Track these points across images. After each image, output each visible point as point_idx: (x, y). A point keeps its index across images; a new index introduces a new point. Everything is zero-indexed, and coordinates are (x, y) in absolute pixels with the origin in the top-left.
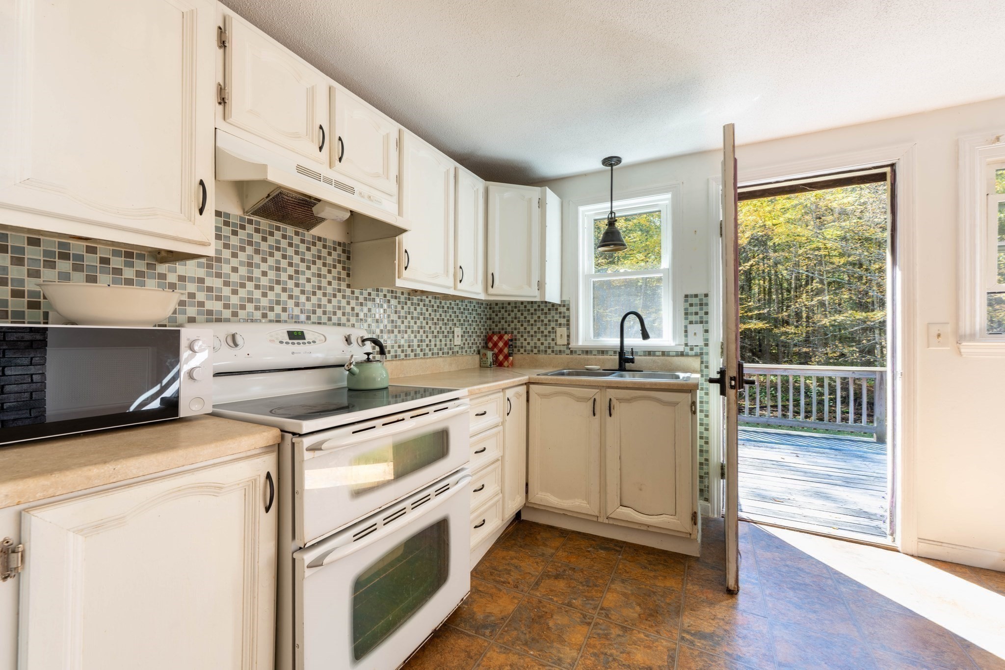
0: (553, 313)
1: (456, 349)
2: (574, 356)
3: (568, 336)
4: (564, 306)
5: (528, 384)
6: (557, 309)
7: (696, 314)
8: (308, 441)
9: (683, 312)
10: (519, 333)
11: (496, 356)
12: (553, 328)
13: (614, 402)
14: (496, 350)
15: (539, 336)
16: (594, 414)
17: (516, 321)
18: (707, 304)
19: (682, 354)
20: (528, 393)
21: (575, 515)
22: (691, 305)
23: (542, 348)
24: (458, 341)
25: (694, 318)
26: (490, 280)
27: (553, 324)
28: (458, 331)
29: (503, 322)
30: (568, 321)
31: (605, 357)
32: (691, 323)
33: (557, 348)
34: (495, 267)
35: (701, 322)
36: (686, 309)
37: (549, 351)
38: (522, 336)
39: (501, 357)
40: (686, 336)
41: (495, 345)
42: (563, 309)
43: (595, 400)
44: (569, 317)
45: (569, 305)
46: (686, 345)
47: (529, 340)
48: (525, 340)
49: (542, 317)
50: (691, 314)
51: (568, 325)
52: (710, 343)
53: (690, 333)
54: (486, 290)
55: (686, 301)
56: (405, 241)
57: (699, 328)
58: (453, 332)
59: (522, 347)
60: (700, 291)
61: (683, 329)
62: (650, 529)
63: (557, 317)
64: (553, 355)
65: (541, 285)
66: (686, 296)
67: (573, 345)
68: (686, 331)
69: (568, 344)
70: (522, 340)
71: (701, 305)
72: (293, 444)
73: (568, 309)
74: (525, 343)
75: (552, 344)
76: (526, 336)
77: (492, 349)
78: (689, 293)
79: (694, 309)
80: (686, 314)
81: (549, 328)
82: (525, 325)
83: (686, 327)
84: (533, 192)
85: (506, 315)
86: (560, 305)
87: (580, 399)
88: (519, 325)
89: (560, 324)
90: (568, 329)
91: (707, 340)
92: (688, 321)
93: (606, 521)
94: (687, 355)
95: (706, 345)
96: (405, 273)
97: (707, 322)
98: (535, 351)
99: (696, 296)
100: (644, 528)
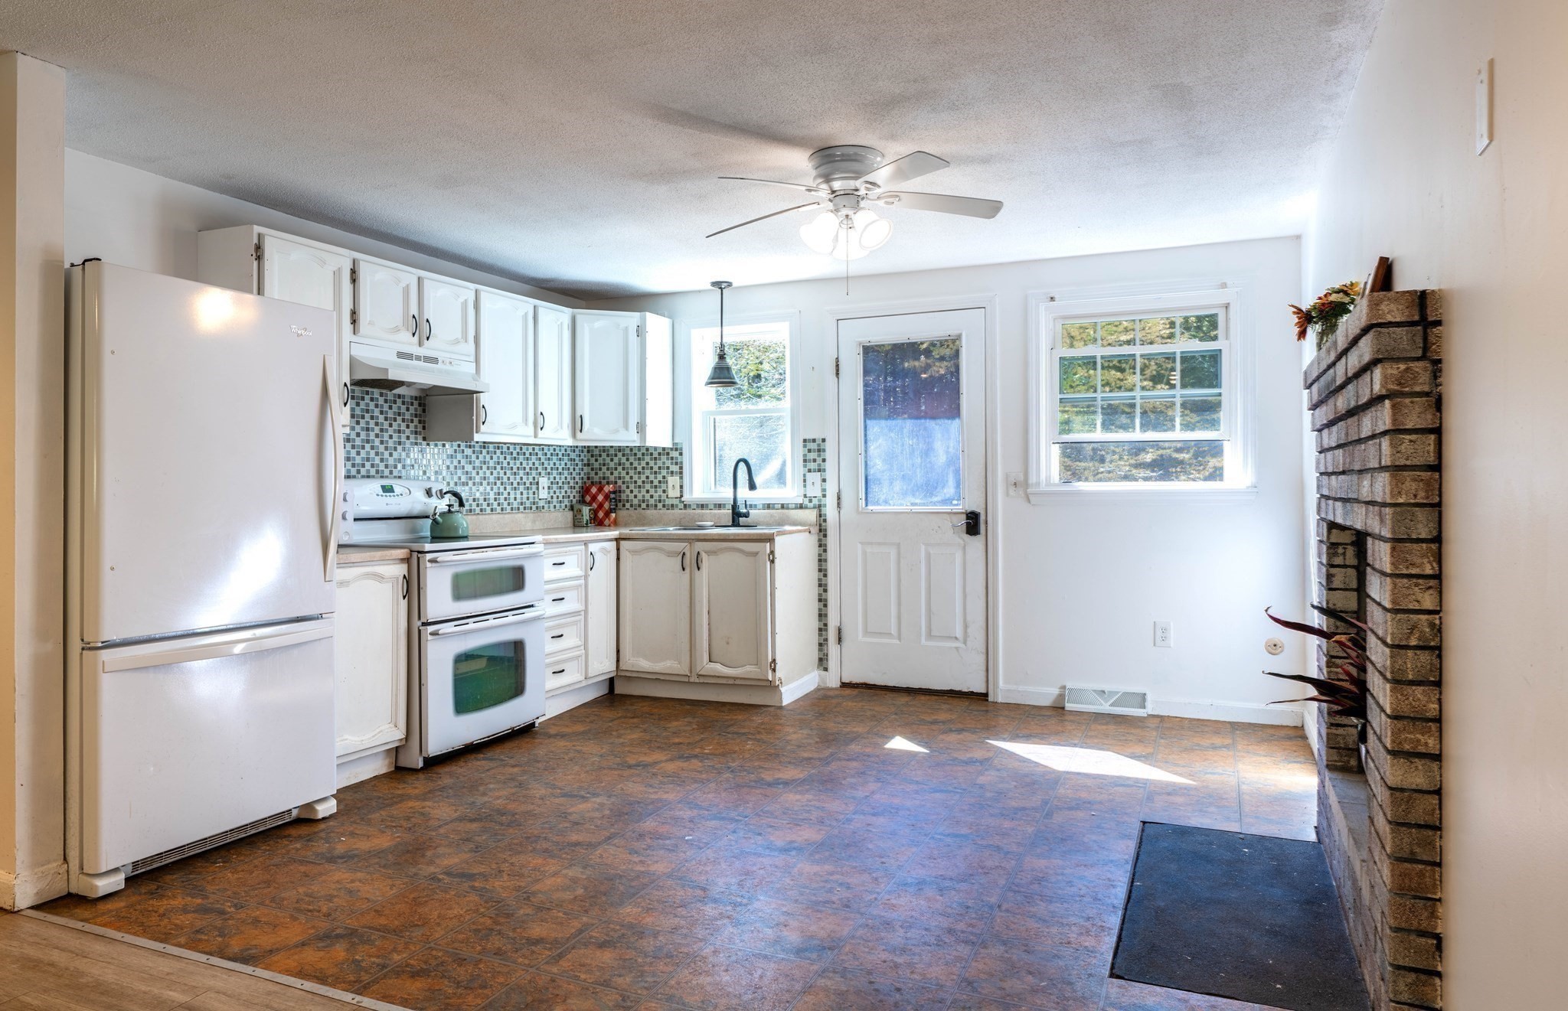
0: (664, 458)
1: (541, 503)
2: (689, 511)
3: (681, 487)
4: (676, 450)
5: (618, 540)
6: (668, 454)
7: (815, 460)
9: (801, 459)
10: (624, 483)
11: (595, 512)
12: (664, 477)
13: (704, 556)
14: (595, 506)
15: (648, 486)
16: (684, 569)
17: (620, 468)
18: (824, 451)
19: (801, 507)
20: (618, 549)
21: (668, 678)
22: (810, 451)
23: (652, 501)
24: (544, 494)
25: (812, 466)
26: (577, 424)
27: (664, 472)
28: (544, 482)
29: (604, 469)
30: (681, 468)
31: (722, 511)
32: (810, 471)
33: (668, 502)
34: (585, 409)
35: (819, 470)
36: (805, 455)
37: (660, 505)
38: (628, 487)
39: (601, 514)
40: (805, 486)
41: (594, 498)
42: (674, 454)
43: (684, 554)
44: (681, 463)
45: (681, 449)
46: (805, 496)
47: (636, 491)
48: (632, 492)
49: (652, 463)
50: (810, 461)
51: (681, 473)
52: (828, 493)
53: (808, 483)
54: (574, 435)
55: (805, 446)
56: (484, 399)
57: (815, 477)
58: (538, 483)
59: (628, 501)
60: (818, 436)
61: (802, 478)
62: (737, 682)
63: (668, 463)
64: (664, 511)
65: (641, 428)
66: (805, 441)
67: (686, 498)
68: (805, 481)
69: (682, 496)
70: (628, 492)
71: (819, 450)
72: (418, 558)
73: (681, 454)
74: (631, 496)
75: (664, 496)
76: (632, 486)
77: (590, 504)
78: (807, 438)
79: (812, 456)
80: (805, 461)
81: (660, 477)
82: (632, 473)
83: (804, 475)
84: (629, 319)
85: (608, 460)
86: (672, 449)
87: (671, 554)
88: (623, 473)
89: (672, 472)
90: (681, 478)
91: (824, 490)
92: (807, 469)
93: (697, 681)
94: (806, 508)
95: (824, 496)
96: (483, 428)
97: (824, 470)
98: (644, 505)
99: (814, 441)
100: (731, 682)
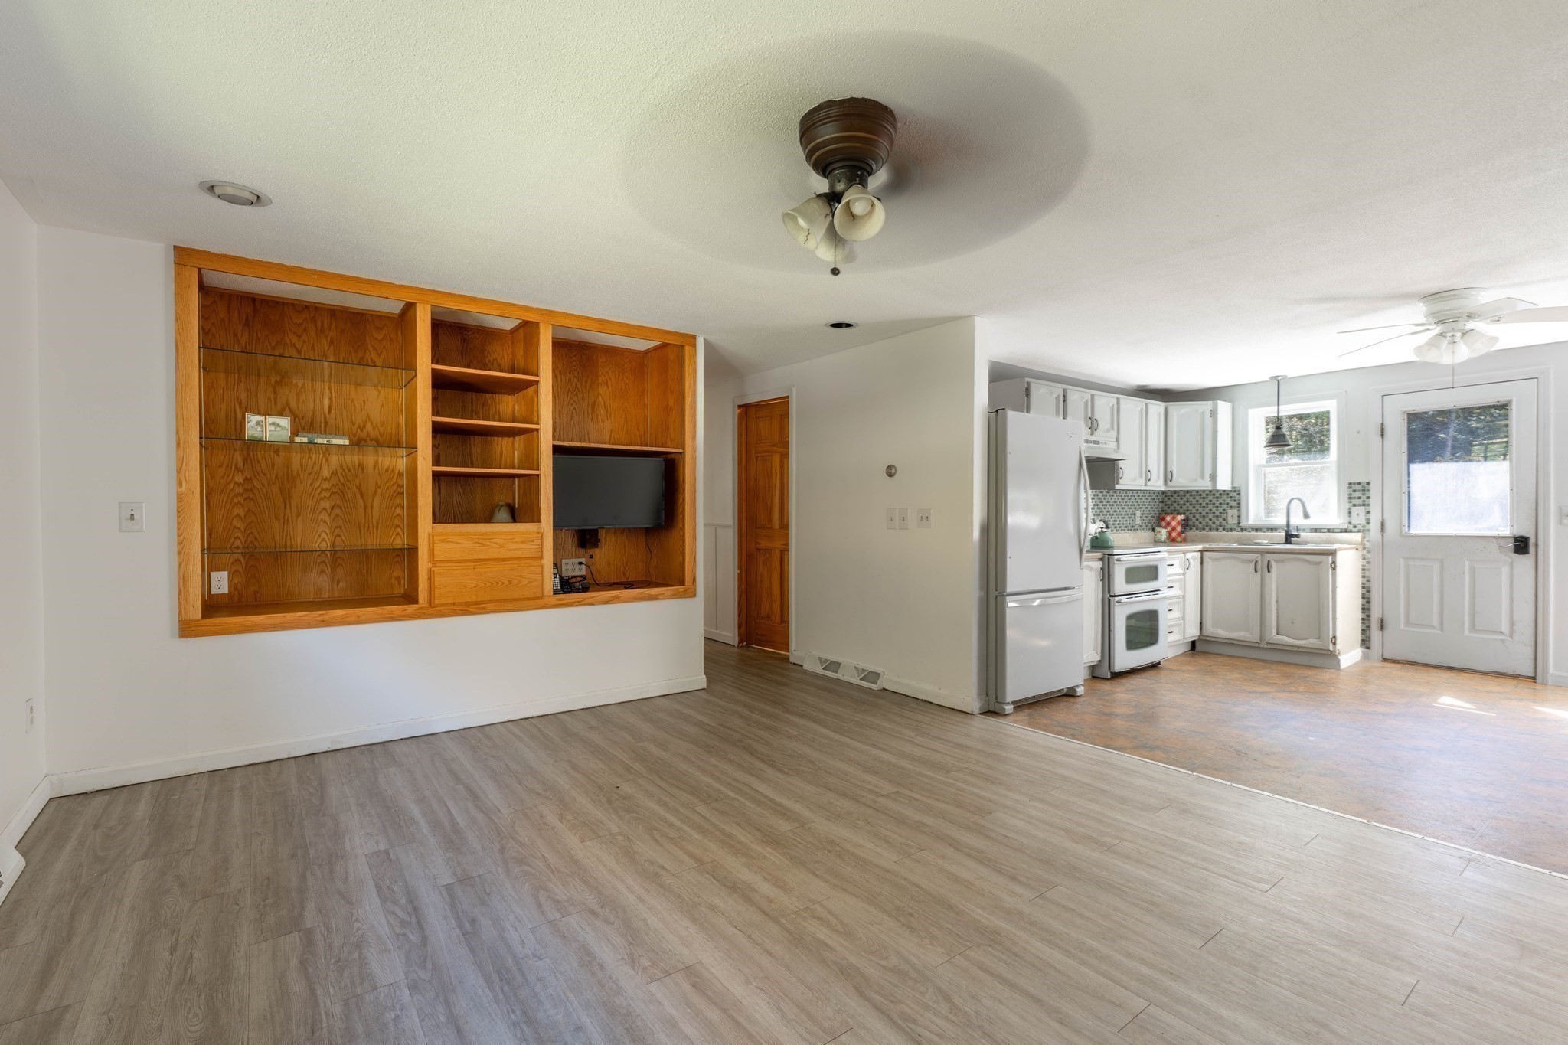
0: (1224, 497)
1: (1137, 527)
2: (1244, 533)
3: (1239, 517)
4: (1235, 491)
5: (1202, 551)
6: (1228, 494)
7: (1359, 498)
8: (1116, 557)
9: (1347, 497)
10: (1191, 514)
11: (1170, 533)
12: (1224, 510)
13: (1273, 564)
14: (1169, 529)
15: (1211, 516)
16: (1256, 572)
17: (1188, 504)
18: (1369, 491)
19: (1346, 531)
20: (1202, 558)
21: (1241, 643)
22: (1354, 491)
23: (1214, 526)
24: (1138, 521)
25: (1357, 502)
26: (1168, 476)
27: (1224, 507)
28: (1138, 513)
29: (1175, 505)
30: (1239, 504)
31: (1274, 533)
32: (1354, 505)
33: (1229, 527)
34: (1174, 466)
35: (1364, 505)
36: (1350, 494)
37: (1221, 529)
38: (1194, 517)
39: (1174, 534)
40: (1350, 516)
41: (1168, 524)
42: (1235, 494)
43: (1256, 561)
44: (1239, 500)
45: (1239, 491)
46: (1350, 523)
47: (1201, 520)
48: (1197, 520)
49: (1214, 501)
50: (1355, 498)
51: (1239, 507)
52: (1371, 521)
53: (1354, 513)
54: (1166, 483)
55: (1350, 488)
56: (1121, 464)
57: (1362, 510)
58: (1135, 514)
59: (1194, 526)
60: (1363, 480)
61: (1347, 511)
62: (1300, 650)
63: (1228, 500)
64: (1224, 532)
65: (1213, 477)
66: (1350, 484)
67: (1243, 524)
68: (1350, 513)
69: (1239, 523)
70: (1194, 520)
71: (1364, 491)
72: (1109, 559)
73: (1239, 494)
74: (1197, 523)
75: (1224, 523)
76: (1198, 516)
77: (1165, 527)
78: (1352, 481)
79: (1357, 494)
80: (1350, 498)
81: (1221, 510)
82: (1197, 507)
83: (1350, 509)
84: (1205, 406)
85: (1178, 499)
86: (1231, 491)
87: (1245, 561)
88: (1191, 508)
89: (1231, 507)
90: (1239, 511)
91: (1368, 519)
92: (1351, 504)
93: (1266, 646)
94: (1351, 532)
95: (1368, 523)
96: (1121, 481)
97: (1369, 505)
98: (1207, 529)
99: (1359, 484)
100: (1296, 649)
